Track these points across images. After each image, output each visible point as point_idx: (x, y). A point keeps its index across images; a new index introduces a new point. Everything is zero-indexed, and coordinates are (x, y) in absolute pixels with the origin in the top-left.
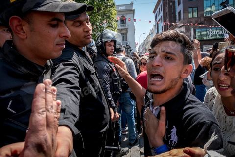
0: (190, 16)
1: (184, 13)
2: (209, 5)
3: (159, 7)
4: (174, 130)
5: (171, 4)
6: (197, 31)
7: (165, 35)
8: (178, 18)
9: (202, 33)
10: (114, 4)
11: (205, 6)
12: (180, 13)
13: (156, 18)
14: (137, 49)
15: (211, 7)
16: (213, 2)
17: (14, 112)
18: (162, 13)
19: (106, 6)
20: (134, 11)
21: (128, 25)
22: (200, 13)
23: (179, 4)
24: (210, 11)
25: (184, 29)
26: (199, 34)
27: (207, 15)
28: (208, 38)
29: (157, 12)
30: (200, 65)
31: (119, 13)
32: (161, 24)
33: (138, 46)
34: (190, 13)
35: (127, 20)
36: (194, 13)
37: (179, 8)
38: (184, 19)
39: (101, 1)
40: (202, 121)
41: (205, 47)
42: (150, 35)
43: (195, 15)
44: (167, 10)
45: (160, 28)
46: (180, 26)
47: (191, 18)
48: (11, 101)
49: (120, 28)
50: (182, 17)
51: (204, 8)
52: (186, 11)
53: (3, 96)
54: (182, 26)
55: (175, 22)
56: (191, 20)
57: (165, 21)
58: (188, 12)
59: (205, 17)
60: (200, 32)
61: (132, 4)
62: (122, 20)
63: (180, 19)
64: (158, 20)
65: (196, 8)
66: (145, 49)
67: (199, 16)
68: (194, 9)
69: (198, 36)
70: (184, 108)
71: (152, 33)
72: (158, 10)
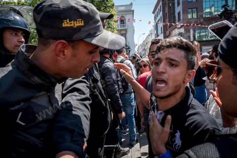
0: (190, 16)
1: (183, 13)
2: (209, 6)
3: (159, 7)
4: (178, 135)
5: (171, 4)
6: (197, 32)
7: (169, 42)
8: (177, 19)
9: (202, 34)
10: (113, 5)
11: (204, 7)
12: (179, 14)
13: (155, 18)
14: (136, 50)
15: (210, 8)
16: (212, 3)
17: (23, 124)
18: (161, 14)
19: (105, 7)
20: (133, 11)
21: (127, 26)
22: (199, 14)
23: (178, 5)
24: (210, 12)
25: (183, 30)
26: (198, 35)
27: (207, 16)
28: (207, 39)
29: (156, 12)
30: (200, 67)
31: (119, 13)
32: (161, 25)
33: (137, 47)
34: (190, 13)
35: (127, 21)
36: (194, 14)
37: (178, 9)
38: (183, 19)
39: (100, 2)
40: (206, 128)
41: (204, 48)
42: (149, 35)
43: (195, 16)
44: (167, 11)
45: (159, 29)
46: (179, 26)
47: (190, 19)
48: (20, 113)
49: (120, 28)
50: (181, 18)
51: (204, 9)
52: (185, 11)
53: (13, 109)
54: (182, 26)
55: (175, 23)
56: (191, 20)
57: (164, 21)
58: (188, 13)
59: (204, 18)
60: (200, 33)
61: (132, 4)
62: (121, 21)
63: (179, 20)
64: (157, 20)
65: (196, 9)
66: (145, 50)
67: (198, 17)
68: (194, 10)
69: (198, 36)
70: (187, 114)
71: (151, 34)
72: (157, 10)
